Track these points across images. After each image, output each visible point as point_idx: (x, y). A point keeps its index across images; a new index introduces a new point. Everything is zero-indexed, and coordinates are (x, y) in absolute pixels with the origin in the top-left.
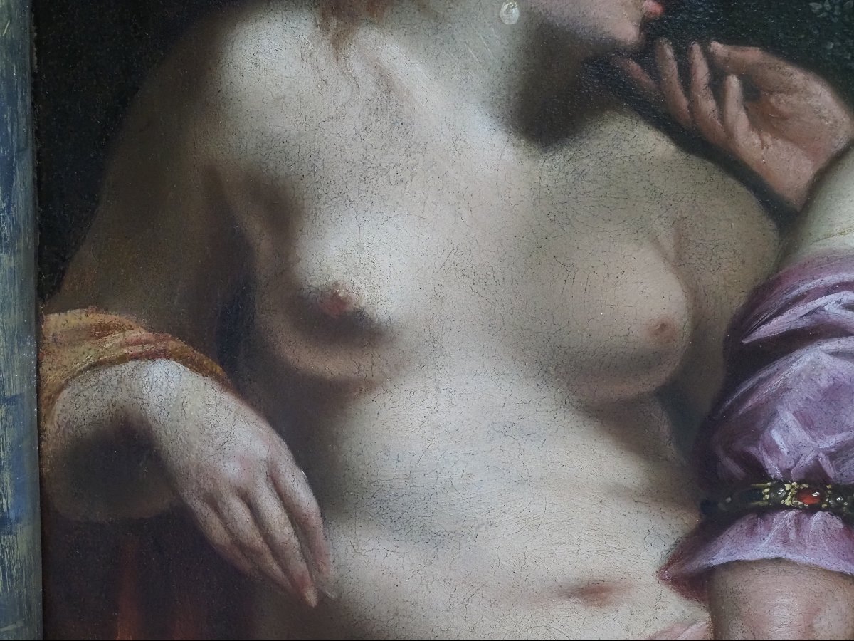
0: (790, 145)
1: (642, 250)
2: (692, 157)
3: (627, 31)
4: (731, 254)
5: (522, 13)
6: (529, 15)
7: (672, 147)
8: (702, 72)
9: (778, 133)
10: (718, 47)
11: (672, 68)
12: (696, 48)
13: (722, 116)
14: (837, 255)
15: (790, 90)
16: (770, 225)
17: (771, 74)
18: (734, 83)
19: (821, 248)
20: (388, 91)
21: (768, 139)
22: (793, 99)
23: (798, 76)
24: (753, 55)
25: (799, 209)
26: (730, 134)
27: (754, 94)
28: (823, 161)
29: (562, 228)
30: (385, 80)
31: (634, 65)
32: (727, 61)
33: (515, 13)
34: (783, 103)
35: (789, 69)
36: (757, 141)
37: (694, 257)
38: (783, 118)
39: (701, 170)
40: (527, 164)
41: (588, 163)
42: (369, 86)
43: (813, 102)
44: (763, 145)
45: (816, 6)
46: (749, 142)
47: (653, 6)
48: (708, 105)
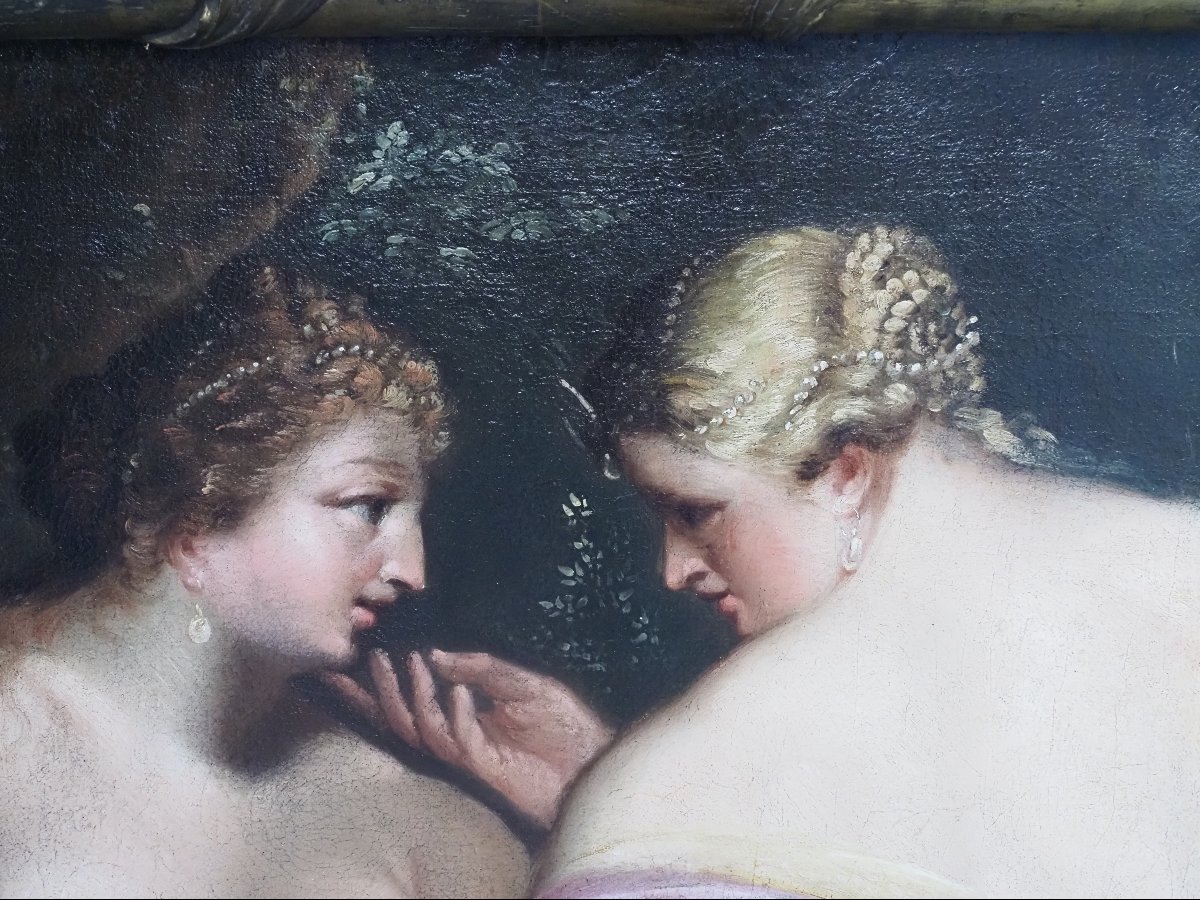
0: (532, 757)
1: (376, 885)
2: (423, 778)
3: (337, 644)
4: (477, 883)
5: (214, 629)
6: (222, 631)
7: (400, 769)
8: (425, 684)
9: (516, 744)
10: (439, 655)
11: (390, 682)
12: (416, 658)
13: (453, 732)
14: (597, 875)
15: (527, 697)
16: (518, 847)
17: (503, 682)
18: (462, 695)
19: (578, 868)
20: (64, 726)
21: (507, 752)
22: (530, 707)
23: (533, 682)
24: (481, 661)
25: (549, 827)
26: (464, 751)
27: (486, 703)
28: (570, 774)
29: (281, 866)
30: (59, 712)
31: (346, 681)
32: (453, 670)
33: (206, 631)
34: (518, 713)
35: (523, 674)
36: (495, 755)
37: (435, 888)
38: (521, 728)
39: (433, 793)
40: (235, 798)
41: (306, 792)
42: (42, 721)
43: (554, 709)
44: (503, 759)
45: (547, 605)
46: (486, 757)
47: (363, 615)
48: (436, 719)
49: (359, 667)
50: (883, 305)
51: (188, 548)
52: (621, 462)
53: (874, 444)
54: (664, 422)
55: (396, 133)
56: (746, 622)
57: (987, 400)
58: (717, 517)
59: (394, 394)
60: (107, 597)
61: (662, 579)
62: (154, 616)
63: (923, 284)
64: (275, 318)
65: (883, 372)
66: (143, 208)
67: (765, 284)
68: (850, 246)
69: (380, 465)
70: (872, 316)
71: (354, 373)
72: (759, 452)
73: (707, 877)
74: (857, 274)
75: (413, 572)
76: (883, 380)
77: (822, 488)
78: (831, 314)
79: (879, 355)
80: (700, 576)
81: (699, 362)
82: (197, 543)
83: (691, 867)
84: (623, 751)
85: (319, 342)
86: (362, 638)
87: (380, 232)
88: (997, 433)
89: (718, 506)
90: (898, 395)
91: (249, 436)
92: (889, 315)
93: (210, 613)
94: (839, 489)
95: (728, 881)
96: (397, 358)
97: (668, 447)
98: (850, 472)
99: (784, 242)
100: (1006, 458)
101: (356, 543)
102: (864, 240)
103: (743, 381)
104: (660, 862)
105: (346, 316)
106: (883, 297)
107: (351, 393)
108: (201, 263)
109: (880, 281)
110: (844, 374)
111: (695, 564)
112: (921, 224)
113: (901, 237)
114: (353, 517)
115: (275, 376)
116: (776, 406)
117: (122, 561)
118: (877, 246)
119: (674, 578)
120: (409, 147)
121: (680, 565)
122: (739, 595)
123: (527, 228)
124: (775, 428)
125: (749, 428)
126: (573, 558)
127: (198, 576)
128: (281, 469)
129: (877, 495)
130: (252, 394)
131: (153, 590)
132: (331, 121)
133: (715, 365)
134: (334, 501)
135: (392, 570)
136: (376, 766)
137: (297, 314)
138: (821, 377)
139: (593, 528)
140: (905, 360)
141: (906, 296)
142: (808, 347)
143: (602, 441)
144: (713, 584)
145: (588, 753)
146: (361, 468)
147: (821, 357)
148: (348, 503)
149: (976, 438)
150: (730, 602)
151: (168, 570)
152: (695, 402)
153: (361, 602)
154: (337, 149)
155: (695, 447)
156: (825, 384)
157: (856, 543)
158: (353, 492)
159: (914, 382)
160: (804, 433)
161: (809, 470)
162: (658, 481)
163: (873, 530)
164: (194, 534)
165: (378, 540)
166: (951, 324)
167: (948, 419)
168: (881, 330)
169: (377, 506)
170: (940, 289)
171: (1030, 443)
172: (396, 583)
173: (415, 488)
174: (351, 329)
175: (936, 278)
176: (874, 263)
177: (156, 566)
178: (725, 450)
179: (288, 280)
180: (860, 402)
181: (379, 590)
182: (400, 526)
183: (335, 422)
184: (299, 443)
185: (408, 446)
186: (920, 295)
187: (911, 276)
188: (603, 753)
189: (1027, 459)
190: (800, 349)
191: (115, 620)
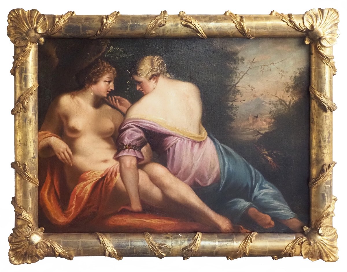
0: (124, 107)
1: (109, 120)
3: (105, 95)
4: (118, 119)
6: (94, 94)
8: (114, 99)
9: (122, 106)
10: (115, 96)
11: (110, 99)
12: (113, 97)
16: (122, 116)
18: (117, 100)
21: (121, 106)
23: (124, 99)
24: (119, 97)
26: (117, 106)
27: (119, 101)
28: (128, 108)
29: (99, 118)
30: (78, 102)
32: (116, 98)
34: (123, 102)
37: (114, 120)
39: (114, 110)
40: (95, 111)
41: (102, 110)
42: (77, 103)
43: (126, 102)
45: (125, 92)
46: (119, 107)
47: (108, 92)
48: (115, 103)
49: (107, 98)
50: (157, 63)
51: (91, 86)
52: (133, 78)
53: (157, 76)
54: (137, 74)
55: (112, 47)
56: (144, 94)
57: (167, 72)
58: (142, 83)
59: (111, 71)
60: (84, 91)
61: (136, 89)
62: (88, 93)
63: (161, 61)
64: (100, 64)
65: (157, 69)
66: (88, 54)
67: (146, 61)
68: (154, 57)
69: (110, 78)
70: (156, 64)
71: (107, 69)
72: (146, 77)
73: (141, 119)
74: (155, 60)
75: (113, 89)
76: (157, 70)
77: (152, 80)
78: (152, 64)
79: (157, 68)
80: (140, 89)
81: (140, 68)
82: (92, 85)
83: (139, 118)
84: (133, 106)
85: (104, 66)
86: (108, 95)
87: (110, 56)
88: (168, 75)
89: (142, 82)
90: (159, 71)
91: (98, 75)
92: (158, 64)
93: (93, 93)
94: (153, 80)
95: (143, 119)
96: (112, 68)
97: (137, 76)
98: (154, 79)
99: (148, 57)
100: (169, 78)
101: (107, 85)
102: (155, 57)
103: (144, 70)
104: (136, 117)
105: (107, 64)
106: (157, 62)
107: (107, 71)
108: (93, 59)
109: (157, 61)
110: (154, 70)
111: (140, 88)
112: (160, 56)
113: (159, 57)
114: (107, 83)
115: (100, 69)
116: (147, 72)
117: (85, 87)
118: (157, 57)
119: (138, 89)
120: (113, 48)
121: (138, 88)
122: (144, 91)
123: (124, 56)
124: (147, 75)
125: (145, 75)
126: (128, 87)
127: (92, 89)
128: (101, 78)
129: (157, 81)
130: (98, 71)
131: (88, 90)
132: (106, 46)
133: (142, 69)
134: (105, 81)
135: (111, 88)
136: (109, 108)
137: (102, 63)
138: (151, 70)
139: (130, 84)
140: (159, 68)
141: (159, 62)
142: (150, 67)
143: (131, 76)
144: (141, 90)
145: (129, 106)
146: (108, 78)
147: (152, 68)
148: (106, 82)
149: (166, 76)
150: (143, 91)
151: (89, 88)
152: (140, 72)
153: (108, 91)
154: (106, 48)
155: (140, 76)
156: (152, 71)
157: (155, 86)
158: (107, 81)
159: (160, 70)
160: (150, 75)
161: (150, 79)
162: (136, 80)
163: (156, 85)
164: (92, 84)
165: (109, 85)
166: (163, 65)
167: (163, 74)
168: (157, 65)
169: (109, 82)
170: (162, 61)
171: (171, 76)
172: (111, 89)
173: (113, 80)
174: (107, 65)
175: (162, 60)
176: (156, 59)
177: (88, 88)
178: (143, 77)
179: (102, 61)
180: (155, 72)
181: (109, 90)
182: (111, 84)
183: (106, 74)
184: (102, 76)
185: (113, 76)
186: (161, 62)
187: (160, 60)
188: (130, 107)
189: (171, 78)
190: (149, 67)
191: (84, 93)
